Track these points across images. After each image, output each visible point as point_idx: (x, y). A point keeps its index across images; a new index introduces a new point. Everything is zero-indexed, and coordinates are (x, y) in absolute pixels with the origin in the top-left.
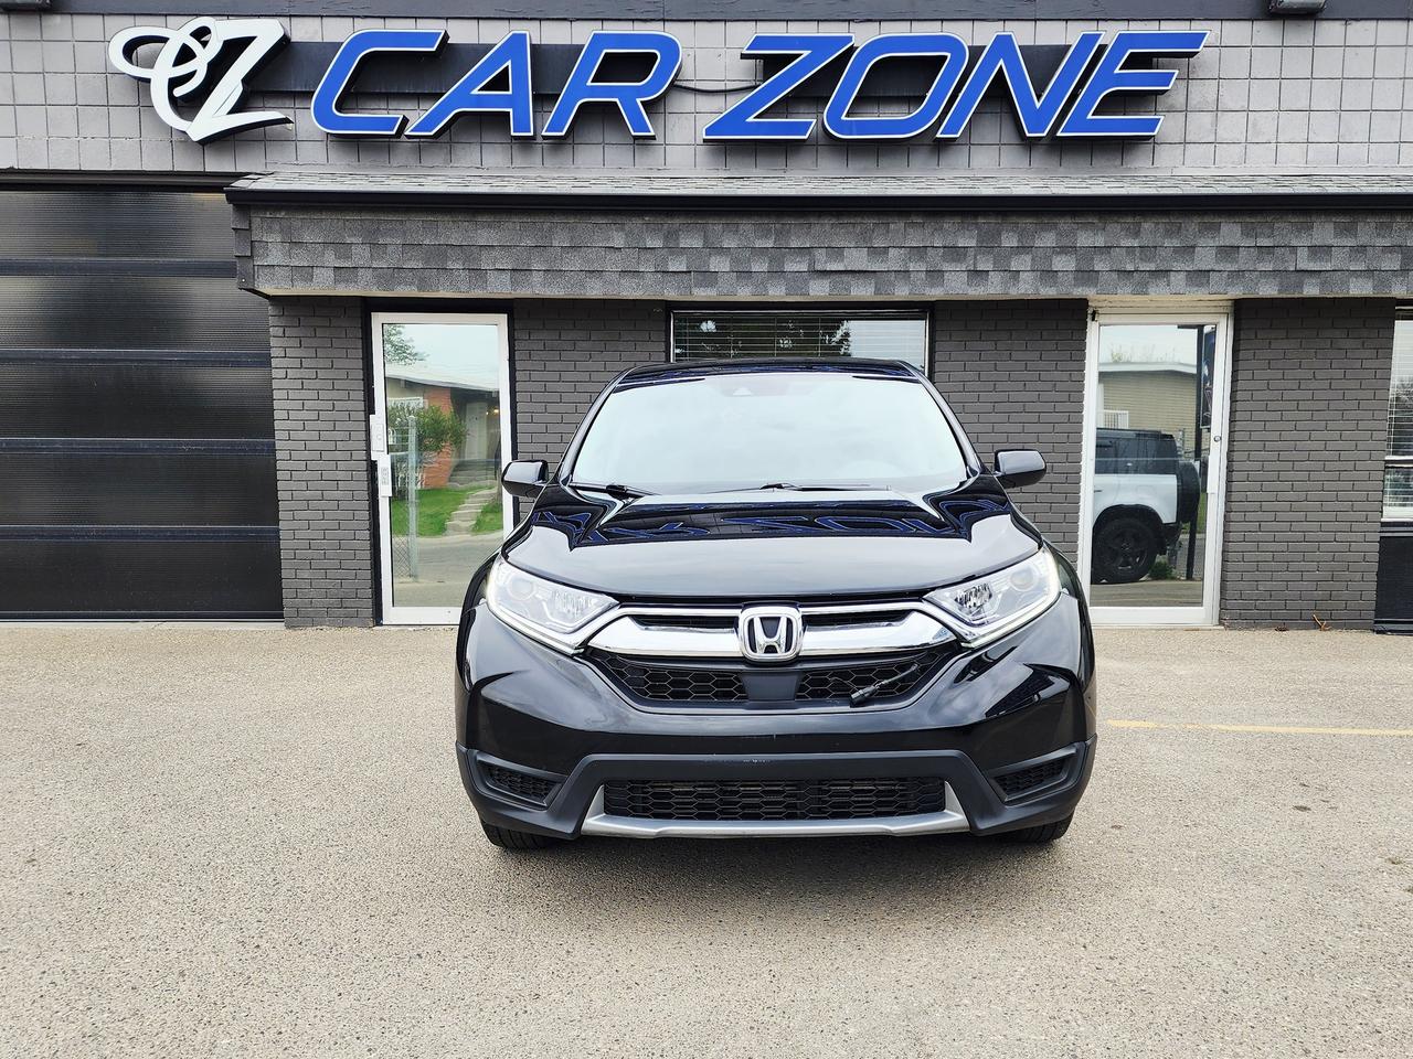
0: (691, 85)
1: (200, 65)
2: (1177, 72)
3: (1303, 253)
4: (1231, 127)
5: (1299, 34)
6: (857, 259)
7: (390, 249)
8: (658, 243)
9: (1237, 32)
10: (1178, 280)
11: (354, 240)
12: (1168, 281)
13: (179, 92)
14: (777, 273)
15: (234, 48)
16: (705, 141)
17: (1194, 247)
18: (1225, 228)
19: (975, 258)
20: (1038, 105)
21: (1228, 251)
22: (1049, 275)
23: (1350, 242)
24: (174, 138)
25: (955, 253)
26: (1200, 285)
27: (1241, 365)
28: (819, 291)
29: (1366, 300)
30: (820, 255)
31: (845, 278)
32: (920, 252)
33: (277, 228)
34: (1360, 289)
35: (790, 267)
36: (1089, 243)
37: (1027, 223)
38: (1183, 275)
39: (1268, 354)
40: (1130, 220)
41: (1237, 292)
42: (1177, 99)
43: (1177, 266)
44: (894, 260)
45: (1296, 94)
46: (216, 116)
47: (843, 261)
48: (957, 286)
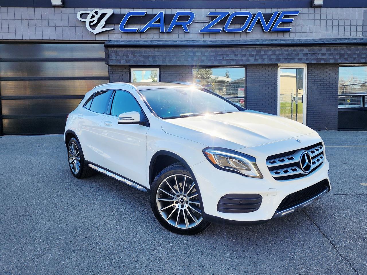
0: (196, 22)
1: (96, 19)
2: (294, 19)
3: (320, 55)
4: (305, 29)
5: (318, 10)
6: (232, 57)
7: (137, 56)
8: (192, 54)
9: (305, 10)
10: (296, 60)
11: (130, 54)
12: (294, 61)
13: (92, 24)
14: (216, 60)
15: (103, 15)
16: (200, 33)
17: (299, 54)
18: (305, 50)
19: (256, 56)
20: (267, 25)
21: (306, 55)
22: (271, 60)
23: (330, 52)
24: (89, 33)
25: (252, 55)
26: (301, 61)
27: (309, 77)
28: (224, 63)
29: (333, 63)
30: (225, 56)
31: (229, 60)
32: (244, 55)
33: (114, 52)
34: (332, 61)
35: (218, 59)
36: (278, 53)
37: (266, 49)
38: (297, 59)
39: (314, 74)
40: (286, 48)
41: (308, 62)
42: (294, 24)
43: (296, 57)
44: (239, 57)
45: (317, 23)
46: (99, 29)
47: (229, 57)
48: (252, 61)
